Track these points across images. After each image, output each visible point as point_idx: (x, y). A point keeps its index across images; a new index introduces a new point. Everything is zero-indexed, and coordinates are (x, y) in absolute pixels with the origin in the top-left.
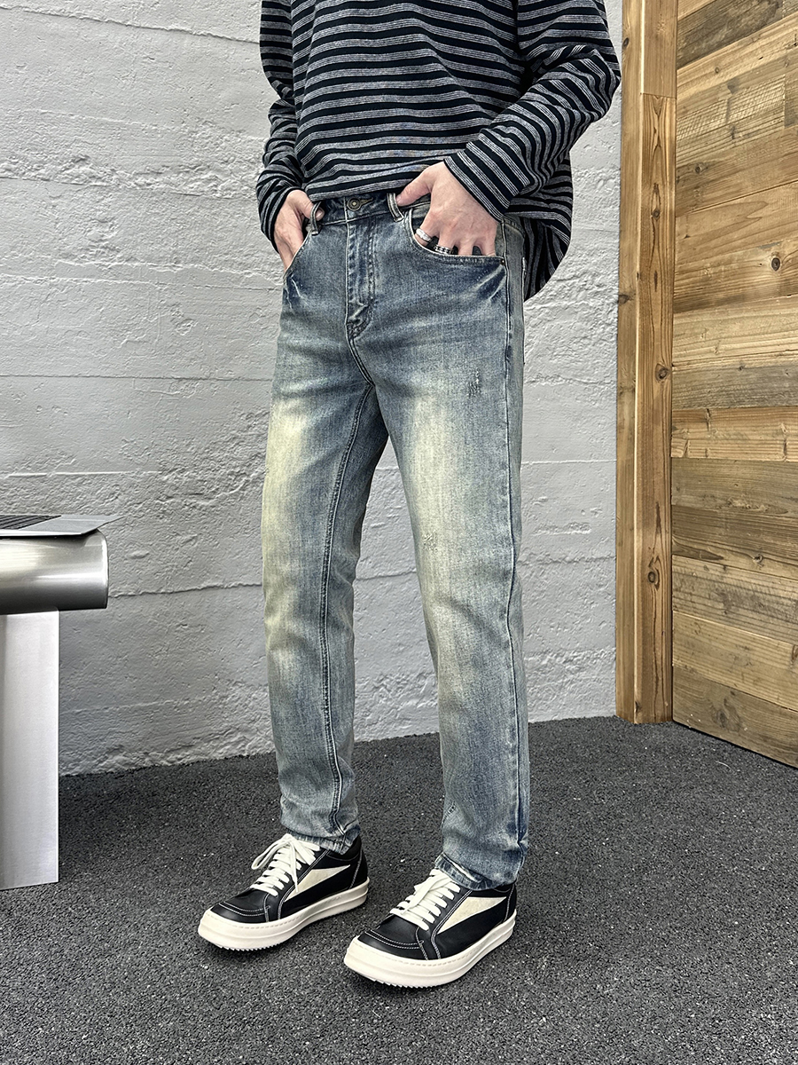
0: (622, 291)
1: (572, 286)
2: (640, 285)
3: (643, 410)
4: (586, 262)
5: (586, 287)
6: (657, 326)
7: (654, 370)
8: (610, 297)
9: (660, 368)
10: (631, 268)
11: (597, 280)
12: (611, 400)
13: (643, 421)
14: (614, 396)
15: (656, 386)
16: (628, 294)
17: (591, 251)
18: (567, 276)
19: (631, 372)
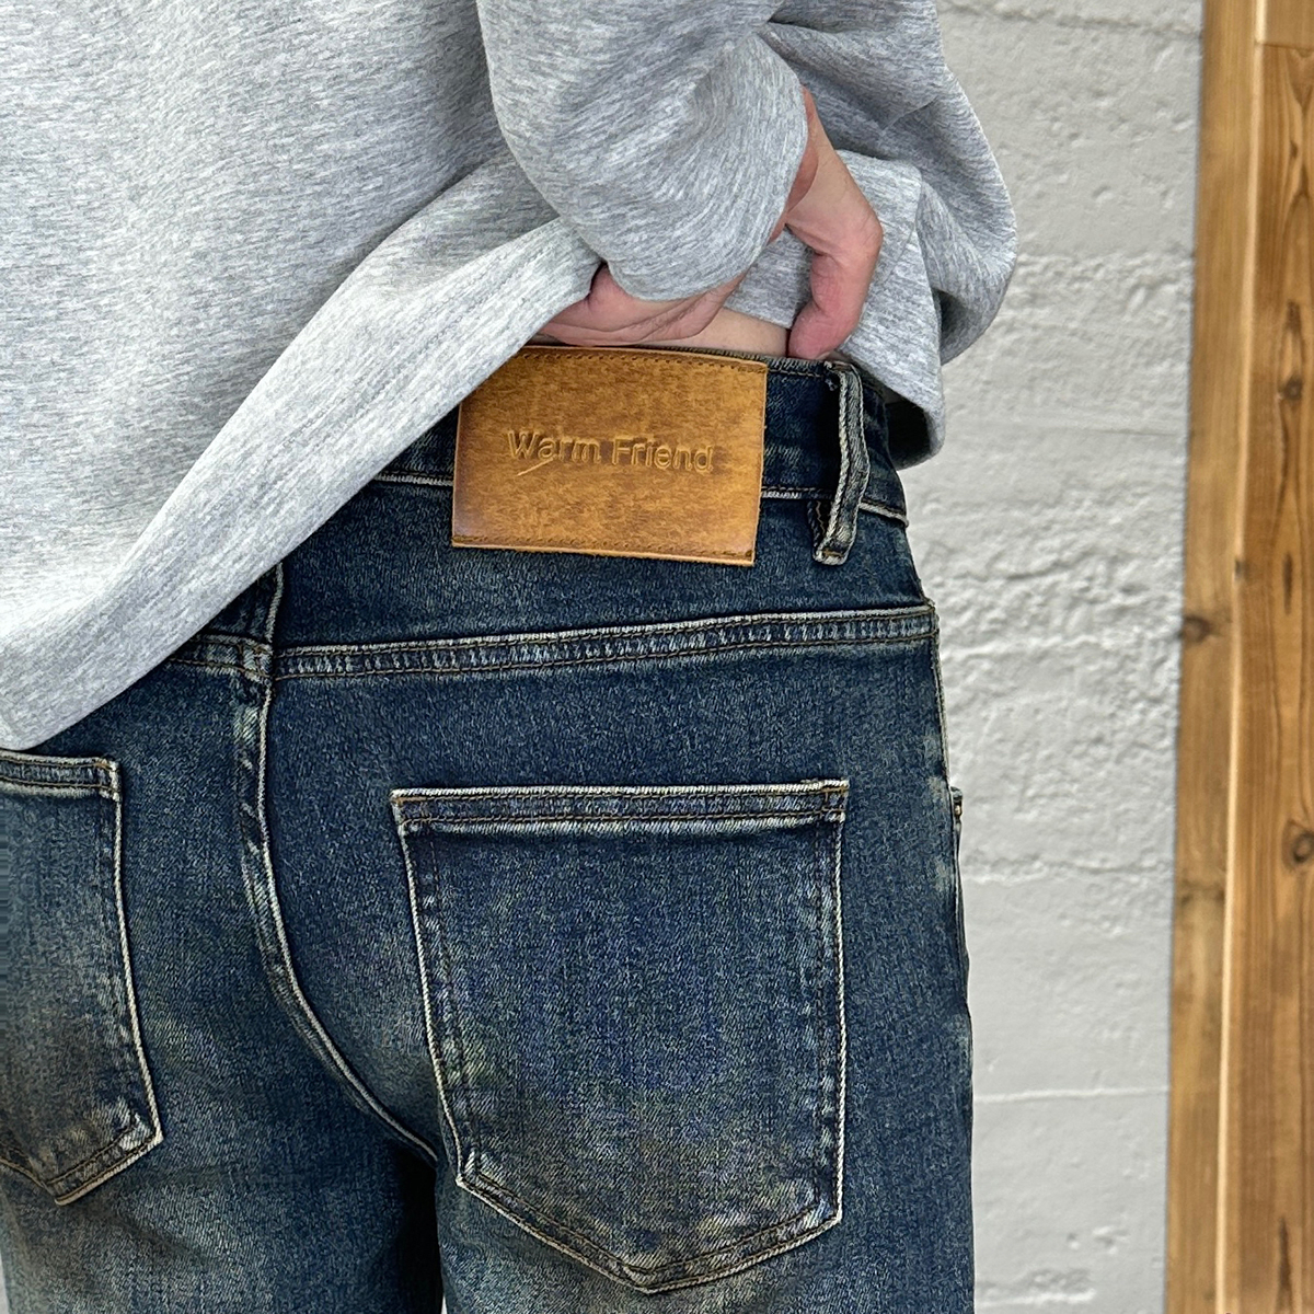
0: (1193, 607)
1: (1050, 593)
2: (1244, 595)
3: (1245, 952)
4: (1091, 522)
5: (1090, 595)
6: (1289, 713)
7: (1279, 838)
8: (1159, 621)
9: (1296, 832)
10: (1219, 544)
11: (1124, 573)
12: (1155, 915)
13: (1247, 985)
14: (1166, 905)
15: (1285, 885)
16: (1207, 616)
17: (1107, 490)
18: (1036, 564)
19: (1216, 844)
